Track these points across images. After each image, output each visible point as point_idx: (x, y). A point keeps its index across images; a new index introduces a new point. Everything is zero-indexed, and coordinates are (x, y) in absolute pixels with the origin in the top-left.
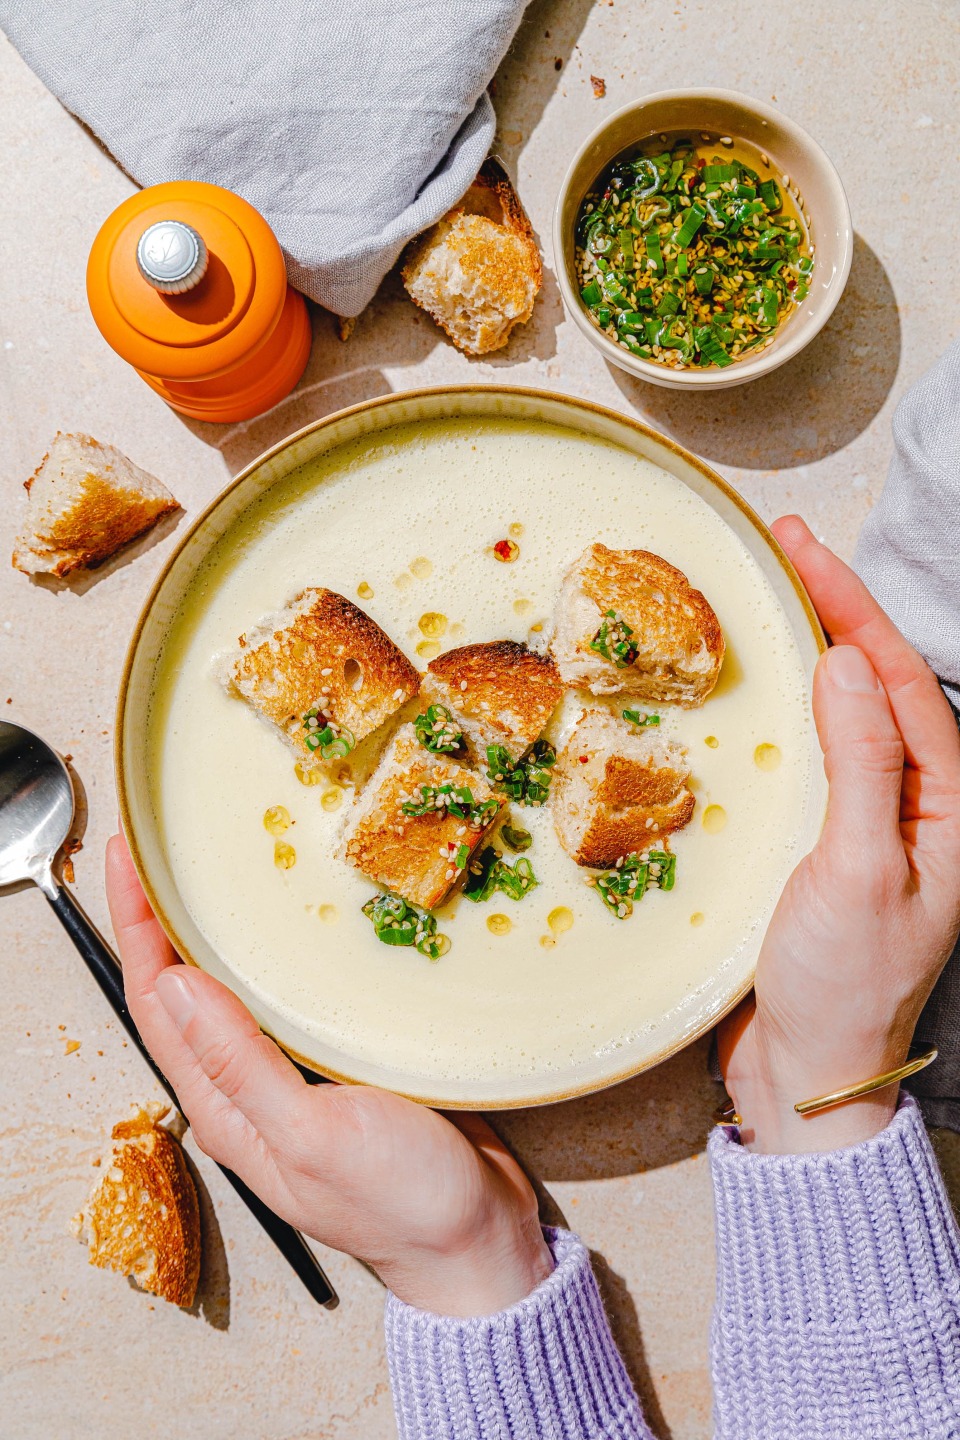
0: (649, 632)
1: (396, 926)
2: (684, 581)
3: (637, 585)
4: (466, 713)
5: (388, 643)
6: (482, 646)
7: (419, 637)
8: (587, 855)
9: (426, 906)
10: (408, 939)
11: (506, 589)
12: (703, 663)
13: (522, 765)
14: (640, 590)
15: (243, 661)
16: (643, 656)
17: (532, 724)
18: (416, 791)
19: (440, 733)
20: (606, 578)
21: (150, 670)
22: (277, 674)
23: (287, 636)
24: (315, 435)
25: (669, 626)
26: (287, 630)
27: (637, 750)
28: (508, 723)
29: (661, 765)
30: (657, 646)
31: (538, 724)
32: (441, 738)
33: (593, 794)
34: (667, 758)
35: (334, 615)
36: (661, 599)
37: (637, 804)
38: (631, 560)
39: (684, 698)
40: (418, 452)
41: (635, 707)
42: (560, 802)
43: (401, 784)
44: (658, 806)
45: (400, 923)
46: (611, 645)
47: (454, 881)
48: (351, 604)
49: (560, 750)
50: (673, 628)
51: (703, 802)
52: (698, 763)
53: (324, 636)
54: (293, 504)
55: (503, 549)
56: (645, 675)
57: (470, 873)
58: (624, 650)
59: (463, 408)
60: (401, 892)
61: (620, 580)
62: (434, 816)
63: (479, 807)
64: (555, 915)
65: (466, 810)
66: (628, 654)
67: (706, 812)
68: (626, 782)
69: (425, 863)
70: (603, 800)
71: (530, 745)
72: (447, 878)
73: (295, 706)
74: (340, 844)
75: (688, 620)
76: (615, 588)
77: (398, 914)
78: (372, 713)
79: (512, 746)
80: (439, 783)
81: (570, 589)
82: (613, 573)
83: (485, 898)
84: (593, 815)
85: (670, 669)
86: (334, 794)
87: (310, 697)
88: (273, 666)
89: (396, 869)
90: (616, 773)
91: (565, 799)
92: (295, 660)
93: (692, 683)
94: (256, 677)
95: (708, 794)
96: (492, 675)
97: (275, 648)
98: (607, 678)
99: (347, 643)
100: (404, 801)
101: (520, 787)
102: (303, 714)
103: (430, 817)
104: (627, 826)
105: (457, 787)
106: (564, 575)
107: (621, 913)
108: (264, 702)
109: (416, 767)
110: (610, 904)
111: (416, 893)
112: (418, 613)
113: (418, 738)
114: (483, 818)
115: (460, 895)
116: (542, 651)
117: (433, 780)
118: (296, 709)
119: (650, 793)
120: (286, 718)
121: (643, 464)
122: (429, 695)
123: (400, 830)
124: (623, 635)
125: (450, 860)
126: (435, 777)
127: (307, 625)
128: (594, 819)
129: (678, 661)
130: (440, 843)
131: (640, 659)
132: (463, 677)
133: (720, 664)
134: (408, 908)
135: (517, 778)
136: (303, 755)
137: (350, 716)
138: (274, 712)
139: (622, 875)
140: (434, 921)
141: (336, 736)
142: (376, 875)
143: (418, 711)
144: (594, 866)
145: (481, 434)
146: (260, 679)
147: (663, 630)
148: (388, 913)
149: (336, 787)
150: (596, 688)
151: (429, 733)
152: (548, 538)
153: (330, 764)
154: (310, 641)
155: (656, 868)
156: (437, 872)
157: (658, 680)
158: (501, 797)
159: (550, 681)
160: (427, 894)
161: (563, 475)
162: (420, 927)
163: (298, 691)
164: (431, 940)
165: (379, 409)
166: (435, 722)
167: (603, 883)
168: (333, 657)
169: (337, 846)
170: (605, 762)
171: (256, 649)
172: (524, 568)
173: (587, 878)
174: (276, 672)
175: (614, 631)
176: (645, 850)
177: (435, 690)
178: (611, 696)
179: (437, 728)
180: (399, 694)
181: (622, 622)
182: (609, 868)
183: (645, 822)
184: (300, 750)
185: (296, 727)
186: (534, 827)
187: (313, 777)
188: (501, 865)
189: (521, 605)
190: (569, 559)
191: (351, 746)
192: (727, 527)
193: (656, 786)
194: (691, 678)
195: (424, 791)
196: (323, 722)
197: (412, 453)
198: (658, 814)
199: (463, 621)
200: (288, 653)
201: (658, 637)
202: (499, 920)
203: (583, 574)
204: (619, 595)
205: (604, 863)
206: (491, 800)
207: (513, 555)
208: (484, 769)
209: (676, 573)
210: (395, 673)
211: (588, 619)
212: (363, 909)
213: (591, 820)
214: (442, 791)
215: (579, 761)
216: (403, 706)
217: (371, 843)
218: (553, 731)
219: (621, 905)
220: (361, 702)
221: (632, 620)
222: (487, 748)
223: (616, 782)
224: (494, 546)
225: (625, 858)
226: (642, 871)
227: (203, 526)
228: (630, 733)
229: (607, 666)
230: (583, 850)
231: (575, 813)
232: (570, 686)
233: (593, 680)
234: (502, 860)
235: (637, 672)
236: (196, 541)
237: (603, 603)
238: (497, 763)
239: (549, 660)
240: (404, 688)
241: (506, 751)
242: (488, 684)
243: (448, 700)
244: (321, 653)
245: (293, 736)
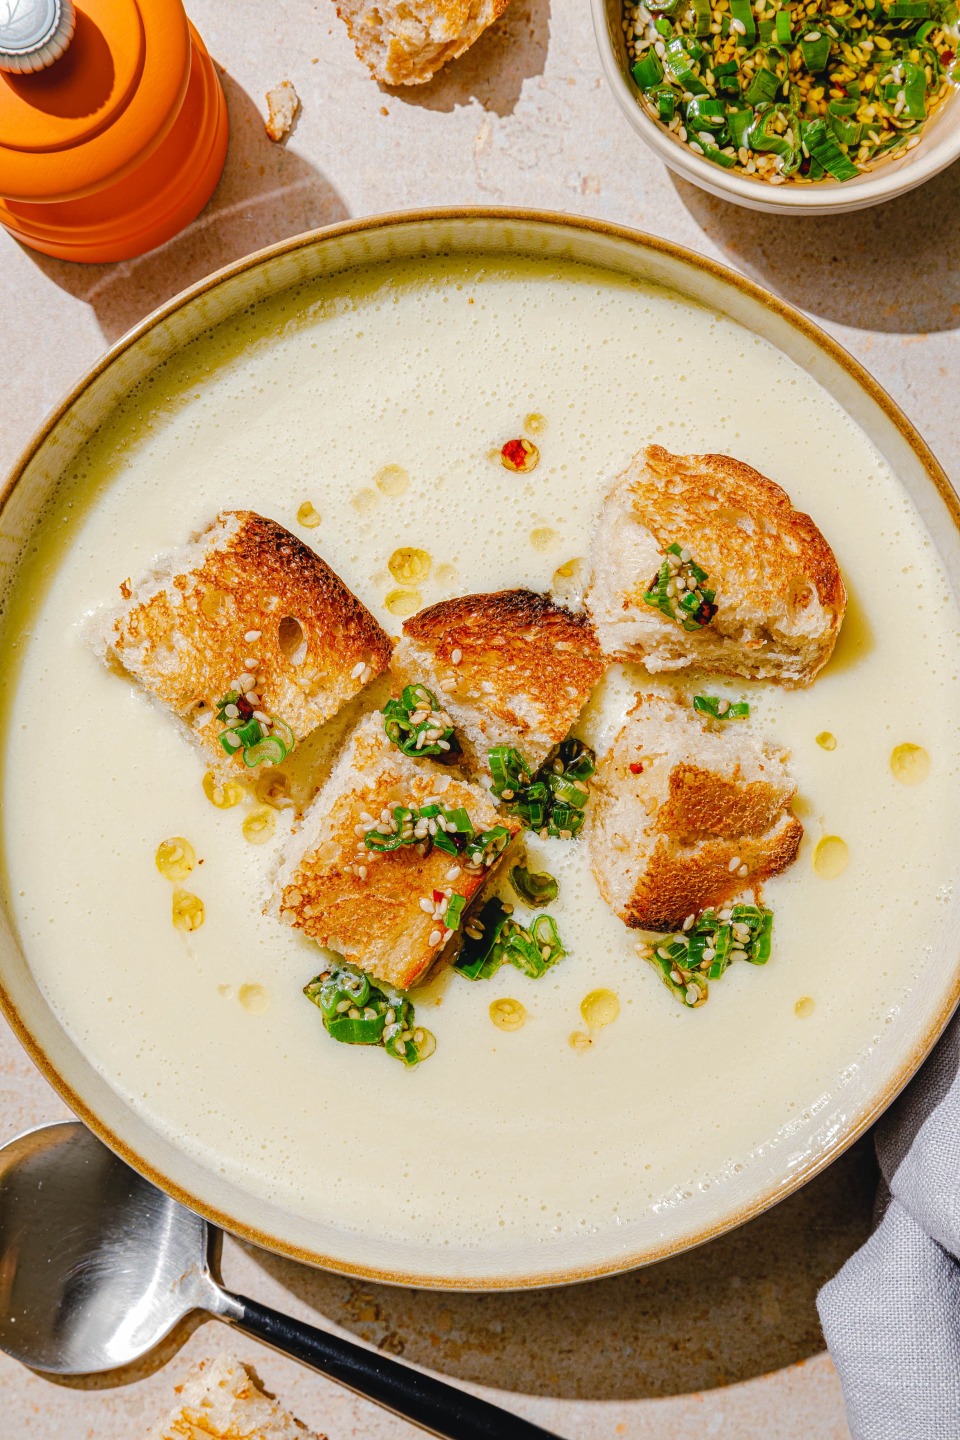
0: (732, 576)
1: (354, 1015)
2: (784, 501)
3: (714, 506)
4: (460, 697)
5: (345, 594)
6: (484, 597)
7: (390, 584)
8: (640, 911)
9: (400, 984)
10: (372, 1034)
11: (519, 512)
12: (813, 622)
13: (544, 775)
14: (719, 514)
15: (128, 618)
16: (724, 613)
17: (559, 716)
18: (385, 814)
19: (420, 727)
20: (667, 496)
22: (181, 642)
23: (193, 581)
24: (234, 282)
25: (762, 567)
26: (193, 573)
27: (715, 755)
28: (522, 713)
29: (753, 777)
30: (745, 597)
31: (567, 715)
32: (422, 735)
33: (651, 821)
34: (762, 768)
35: (264, 551)
36: (749, 526)
37: (716, 836)
38: (704, 470)
39: (785, 675)
40: (387, 307)
41: (713, 690)
42: (600, 832)
43: (361, 804)
44: (747, 840)
45: (361, 1009)
46: (675, 596)
47: (442, 948)
48: (289, 535)
49: (601, 754)
50: (768, 570)
51: (814, 831)
52: (806, 775)
53: (248, 583)
54: (198, 386)
55: (515, 453)
56: (727, 642)
57: (465, 935)
58: (695, 605)
59: (454, 242)
60: (363, 964)
61: (688, 499)
62: (412, 851)
63: (480, 837)
64: (593, 1002)
65: (460, 843)
66: (701, 609)
67: (820, 847)
68: (699, 803)
69: (398, 920)
70: (666, 830)
71: (554, 747)
72: (431, 944)
73: (204, 687)
74: (271, 893)
75: (790, 558)
76: (681, 511)
77: (358, 997)
78: (321, 698)
79: (527, 748)
80: (419, 802)
81: (615, 512)
82: (678, 489)
83: (488, 975)
84: (650, 852)
85: (765, 632)
86: (262, 819)
87: (228, 674)
88: (172, 627)
89: (355, 931)
90: (685, 789)
91: (608, 827)
92: (204, 616)
93: (797, 652)
94: (147, 644)
95: (821, 820)
96: (499, 641)
97: (175, 600)
98: (669, 646)
99: (283, 594)
100: (368, 828)
101: (540, 809)
102: (216, 700)
103: (406, 852)
104: (701, 869)
105: (447, 808)
106: (606, 493)
107: (691, 997)
108: (158, 681)
109: (386, 777)
110: (675, 984)
111: (385, 966)
112: (386, 549)
113: (388, 734)
114: (486, 854)
115: (450, 969)
116: (574, 606)
117: (411, 797)
118: (206, 691)
119: (736, 820)
120: (192, 704)
121: (724, 325)
122: (405, 671)
123: (362, 871)
124: (693, 582)
125: (435, 917)
126: (415, 792)
127: (224, 566)
128: (651, 858)
129: (776, 619)
130: (419, 889)
131: (718, 617)
132: (456, 642)
133: (839, 624)
134: (372, 989)
135: (536, 795)
136: (215, 761)
137: (286, 702)
138: (174, 696)
139: (692, 941)
140: (410, 1008)
141: (266, 733)
142: (325, 940)
143: (389, 693)
144: (651, 928)
145: (481, 280)
146: (153, 646)
147: (753, 574)
148: (343, 996)
149: (264, 808)
150: (653, 663)
151: (404, 726)
152: (582, 436)
153: (256, 775)
154: (228, 590)
155: (742, 930)
156: (416, 936)
157: (747, 649)
158: (512, 822)
159: (587, 651)
160: (402, 967)
161: (605, 342)
162: (390, 1016)
163: (210, 665)
164: (407, 1036)
165: (330, 243)
166: (414, 710)
167: (663, 954)
168: (262, 614)
169: (268, 896)
170: (669, 772)
171: (146, 601)
172: (546, 481)
173: (640, 946)
174: (177, 635)
175: (679, 575)
176: (728, 903)
177: (414, 662)
178: (677, 673)
179: (416, 719)
180: (361, 670)
181: (691, 562)
182: (674, 931)
183: (727, 863)
184: (212, 753)
185: (205, 719)
186: (562, 868)
187: (231, 793)
188: (511, 925)
189: (541, 536)
190: (614, 469)
191: (288, 748)
192: (849, 420)
193: (743, 809)
194: (795, 644)
195: (397, 814)
196: (246, 711)
197: (378, 309)
198: (747, 852)
199: (455, 559)
200: (195, 608)
201: (745, 584)
202: (507, 1008)
203: (633, 490)
204: (687, 521)
205: (666, 923)
206: (498, 829)
207: (529, 461)
208: (487, 782)
209: (772, 488)
210: (354, 639)
211: (642, 558)
212: (305, 991)
213: (647, 859)
214: (423, 814)
215: (629, 771)
216: (367, 687)
217: (318, 892)
218: (589, 725)
219: (690, 986)
220: (303, 681)
221: (707, 559)
222: (490, 752)
223: (685, 802)
224: (501, 448)
225: (697, 915)
226: (722, 935)
227: (66, 418)
228: (705, 729)
229: (668, 628)
230: (635, 904)
231: (622, 849)
232: (615, 660)
233: (648, 650)
234: (512, 918)
235: (715, 637)
236: (55, 441)
237: (663, 534)
238: (505, 772)
239: (583, 619)
240: (367, 661)
241: (518, 756)
242: (494, 654)
243: (433, 678)
244: (244, 607)
245: (202, 732)
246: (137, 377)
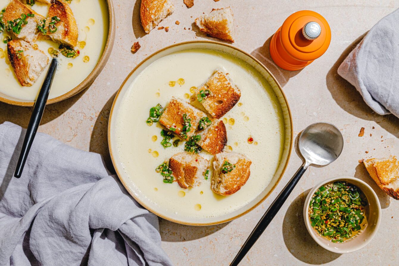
0: (230, 176)
1: (155, 112)
2: (243, 185)
3: (242, 173)
4: (209, 130)
5: (227, 112)
6: (226, 134)
7: (228, 119)
8: (172, 161)
9: (160, 120)
10: (152, 115)
11: (241, 140)
12: (222, 190)
13: (196, 144)
14: (240, 174)
15: (223, 74)
16: (224, 175)
17: (206, 147)
18: (189, 117)
19: (204, 123)
20: (243, 165)
21: (220, 50)
22: (219, 84)
23: (229, 86)
24: (280, 92)
25: (232, 181)
26: (231, 86)
27: (199, 174)
28: (206, 141)
29: (195, 180)
30: (226, 178)
31: (206, 148)
33: (188, 163)
34: (197, 182)
35: (234, 98)
36: (238, 179)
37: (185, 174)
38: (248, 171)
39: (213, 186)
40: (276, 118)
41: (210, 173)
42: (186, 154)
43: (191, 113)
44: (184, 179)
46: (227, 166)
47: (166, 127)
48: (237, 102)
49: (199, 154)
50: (231, 183)
51: (186, 191)
52: (196, 189)
53: (229, 95)
54: (262, 86)
55: (251, 140)
56: (219, 175)
57: (168, 131)
58: (225, 170)
59: (287, 130)
60: (164, 114)
61: (243, 169)
62: (183, 122)
63: (185, 133)
64: (157, 153)
65: (184, 130)
66: (224, 171)
67: (183, 192)
68: (191, 171)
69: (171, 120)
70: (186, 166)
71: (201, 146)
72: (167, 125)
73: (211, 87)
74: (176, 98)
75: (233, 186)
76: (241, 167)
77: (158, 113)
78: (209, 107)
79: (200, 141)
80: (192, 123)
81: (240, 156)
82: (245, 167)
83: (161, 135)
84: (182, 163)
85: (220, 182)
86: (188, 97)
87: (213, 92)
88: (222, 82)
89: (169, 112)
90: (193, 169)
92: (223, 88)
93: (217, 187)
94: (219, 78)
95: (188, 192)
96: (219, 137)
97: (226, 83)
98: (218, 166)
99: (227, 101)
100: (187, 114)
101: (190, 144)
102: (209, 89)
103: (183, 121)
104: (179, 171)
105: (190, 128)
106: (243, 155)
107: (157, 170)
108: (212, 80)
109: (196, 117)
110: (160, 167)
111: (163, 117)
112: (234, 118)
113: (203, 118)
114: (182, 135)
115: (163, 129)
116: (224, 150)
117: (192, 122)
119: (188, 177)
120: (208, 85)
121: (272, 176)
122: (214, 121)
123: (180, 113)
124: (229, 169)
125: (172, 126)
126: (193, 122)
127: (232, 91)
129: (223, 184)
130: (176, 123)
131: (223, 174)
132: (219, 129)
133: (222, 195)
134: (159, 115)
135: (192, 143)
136: (199, 89)
137: (208, 102)
138: (210, 82)
139: (167, 169)
140: (156, 122)
141: (203, 98)
142: (168, 107)
143: (210, 119)
144: (169, 163)
145: (280, 134)
146: (218, 79)
147: (230, 180)
148: (158, 110)
149: (190, 97)
150: (215, 163)
151: (205, 120)
152: (254, 151)
153: (196, 96)
154: (228, 92)
155: (169, 178)
156: (169, 123)
157: (217, 179)
158: (188, 139)
159: (217, 152)
160: (163, 120)
161: (270, 156)
162: (155, 118)
163: (215, 88)
164: (151, 121)
165: (287, 108)
166: (207, 122)
167: (165, 165)
168: (224, 98)
170: (196, 166)
171: (226, 78)
172: (246, 145)
173: (166, 161)
175: (230, 167)
176: (174, 176)
177: (215, 122)
178: (213, 167)
179: (206, 123)
180: (214, 114)
181: (233, 169)
182: (169, 167)
183: (180, 176)
184: (200, 88)
185: (206, 88)
186: (179, 148)
187: (193, 91)
188: (170, 139)
190: (248, 156)
191: (201, 102)
192: (256, 197)
193: (190, 179)
194: (218, 187)
195: (189, 119)
196: (207, 95)
197: (276, 117)
198: (182, 179)
199: (233, 129)
200: (225, 86)
201: (229, 178)
202: (156, 138)
203: (244, 159)
204: (239, 168)
205: (170, 165)
206: (187, 137)
207: (250, 142)
208: (195, 135)
209: (245, 183)
210: (219, 113)
211: (233, 161)
212: (159, 104)
213: (181, 162)
214: (190, 124)
215: (196, 159)
216: (210, 115)
217: (176, 106)
218: (204, 152)
219: (159, 169)
220: (212, 104)
221: (233, 172)
222: (200, 135)
223: (191, 169)
224: (252, 137)
225: (172, 171)
226: (169, 175)
227: (257, 63)
228: (203, 172)
229: (221, 166)
230: (174, 160)
231: (183, 158)
232: (215, 156)
233: (217, 162)
234: (171, 139)
235: (219, 173)
236: (253, 61)
237: (237, 164)
238: (196, 138)
239: (222, 151)
240: (215, 115)
241: (199, 140)
242: (216, 136)
243: (213, 126)
244: (225, 94)
245: (203, 87)
246: (264, 75)
